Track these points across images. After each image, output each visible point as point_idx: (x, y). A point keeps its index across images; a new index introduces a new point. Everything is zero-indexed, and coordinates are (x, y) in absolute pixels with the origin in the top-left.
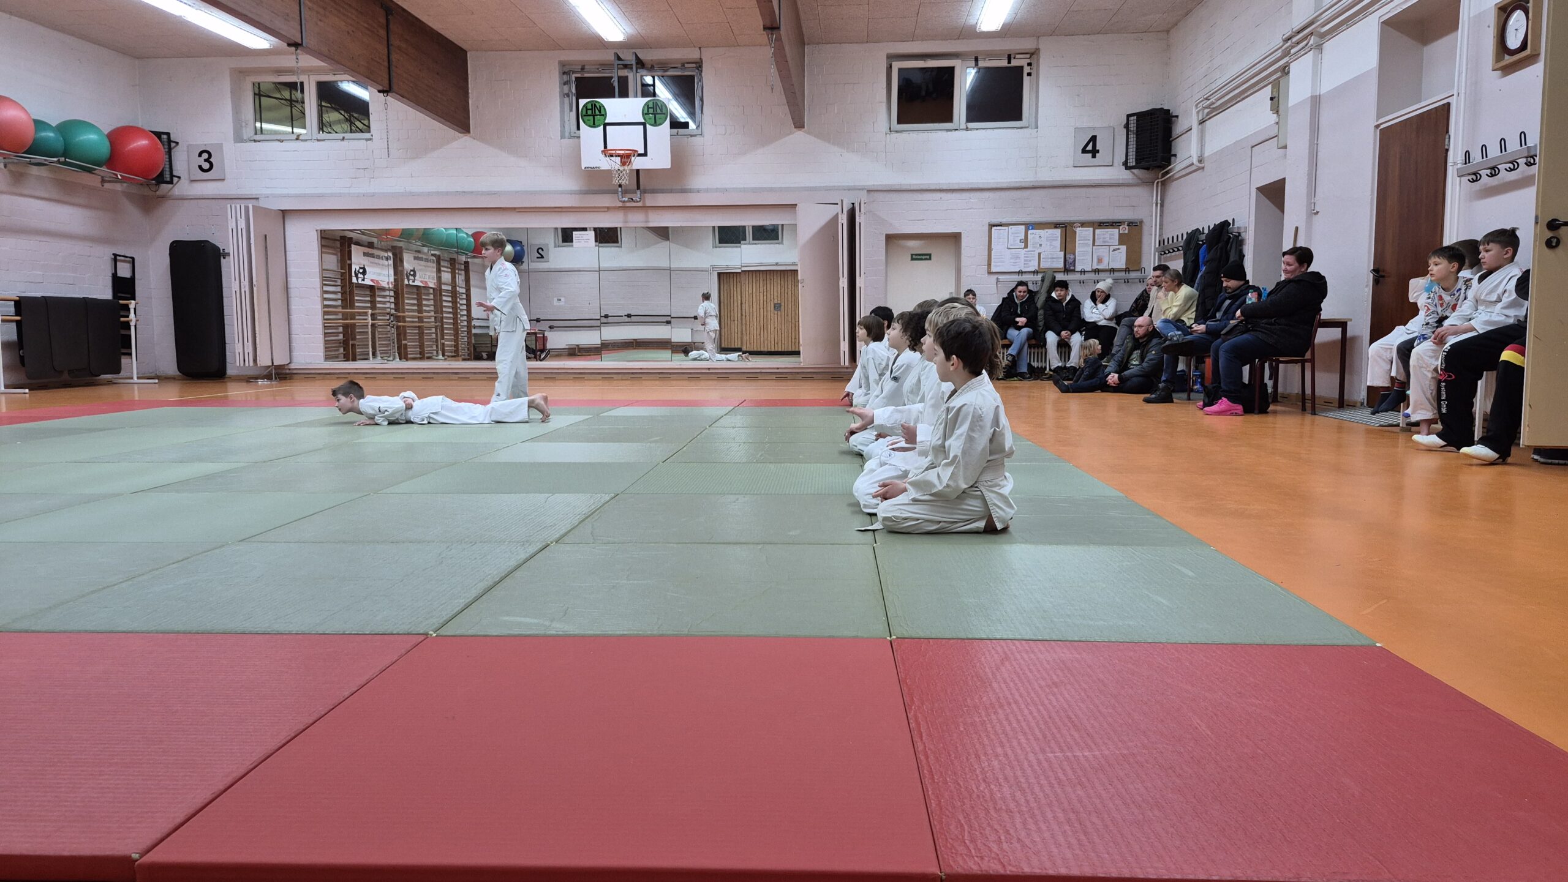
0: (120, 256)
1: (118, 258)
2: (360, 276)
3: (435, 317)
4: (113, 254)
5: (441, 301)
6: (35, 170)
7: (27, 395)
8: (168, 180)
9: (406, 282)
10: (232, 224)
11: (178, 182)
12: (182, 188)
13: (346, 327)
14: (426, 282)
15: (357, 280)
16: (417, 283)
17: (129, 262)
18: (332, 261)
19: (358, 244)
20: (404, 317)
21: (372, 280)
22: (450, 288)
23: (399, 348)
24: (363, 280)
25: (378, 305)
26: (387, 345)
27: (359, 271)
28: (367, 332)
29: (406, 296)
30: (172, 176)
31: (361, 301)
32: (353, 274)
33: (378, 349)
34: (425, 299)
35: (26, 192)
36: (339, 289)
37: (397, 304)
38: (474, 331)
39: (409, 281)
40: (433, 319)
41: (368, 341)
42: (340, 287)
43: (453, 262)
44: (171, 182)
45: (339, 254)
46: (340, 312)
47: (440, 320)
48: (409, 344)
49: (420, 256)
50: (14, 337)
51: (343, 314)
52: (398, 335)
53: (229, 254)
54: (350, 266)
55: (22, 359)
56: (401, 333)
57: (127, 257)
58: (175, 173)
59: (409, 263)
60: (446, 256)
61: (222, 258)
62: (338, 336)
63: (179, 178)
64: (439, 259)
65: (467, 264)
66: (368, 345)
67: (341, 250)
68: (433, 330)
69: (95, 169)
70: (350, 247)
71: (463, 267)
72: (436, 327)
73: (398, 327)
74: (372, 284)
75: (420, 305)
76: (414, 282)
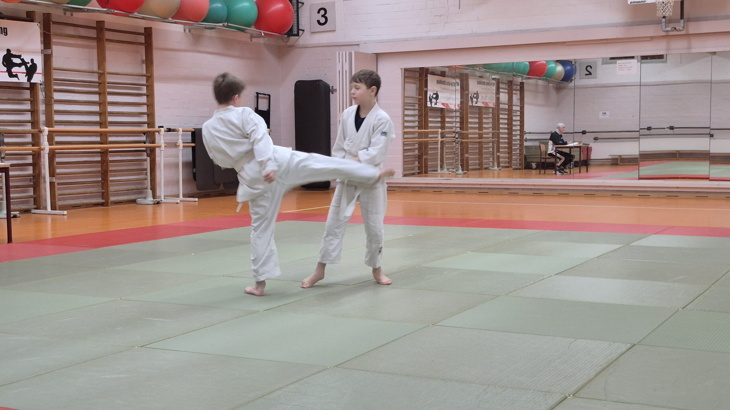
0: (260, 94)
1: (259, 95)
2: (434, 100)
3: (493, 134)
4: (257, 93)
5: (499, 119)
6: (208, 33)
7: (197, 203)
8: (296, 33)
9: (470, 104)
10: (339, 67)
11: (302, 34)
12: (305, 39)
13: (420, 144)
14: (487, 103)
15: (431, 105)
16: (480, 104)
17: (266, 98)
18: (412, 89)
19: (433, 73)
20: (467, 134)
21: (443, 104)
22: (506, 107)
23: (462, 161)
24: (436, 104)
25: (447, 125)
26: (452, 159)
27: (432, 97)
28: (438, 148)
29: (469, 115)
30: (298, 30)
31: (434, 121)
32: (428, 100)
33: (445, 162)
34: (485, 118)
35: (202, 49)
36: (416, 112)
37: (462, 123)
38: (526, 144)
39: (472, 103)
40: (491, 135)
41: (437, 156)
42: (417, 111)
43: (510, 83)
44: (298, 35)
45: (418, 83)
46: (416, 132)
47: (496, 135)
48: (470, 157)
49: (483, 80)
50: (190, 158)
51: (419, 133)
52: (462, 150)
53: (336, 90)
54: (426, 92)
55: (194, 175)
56: (464, 148)
57: (265, 95)
58: (300, 28)
59: (473, 86)
60: (505, 79)
61: (331, 93)
62: (414, 152)
63: (303, 31)
64: (498, 82)
65: (522, 84)
66: (437, 159)
67: (419, 80)
68: (491, 145)
69: (247, 29)
70: (426, 76)
71: (519, 87)
72: (493, 142)
73: (462, 143)
74: (442, 107)
75: (480, 123)
76: (476, 103)
